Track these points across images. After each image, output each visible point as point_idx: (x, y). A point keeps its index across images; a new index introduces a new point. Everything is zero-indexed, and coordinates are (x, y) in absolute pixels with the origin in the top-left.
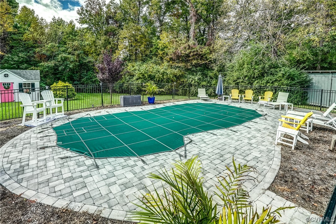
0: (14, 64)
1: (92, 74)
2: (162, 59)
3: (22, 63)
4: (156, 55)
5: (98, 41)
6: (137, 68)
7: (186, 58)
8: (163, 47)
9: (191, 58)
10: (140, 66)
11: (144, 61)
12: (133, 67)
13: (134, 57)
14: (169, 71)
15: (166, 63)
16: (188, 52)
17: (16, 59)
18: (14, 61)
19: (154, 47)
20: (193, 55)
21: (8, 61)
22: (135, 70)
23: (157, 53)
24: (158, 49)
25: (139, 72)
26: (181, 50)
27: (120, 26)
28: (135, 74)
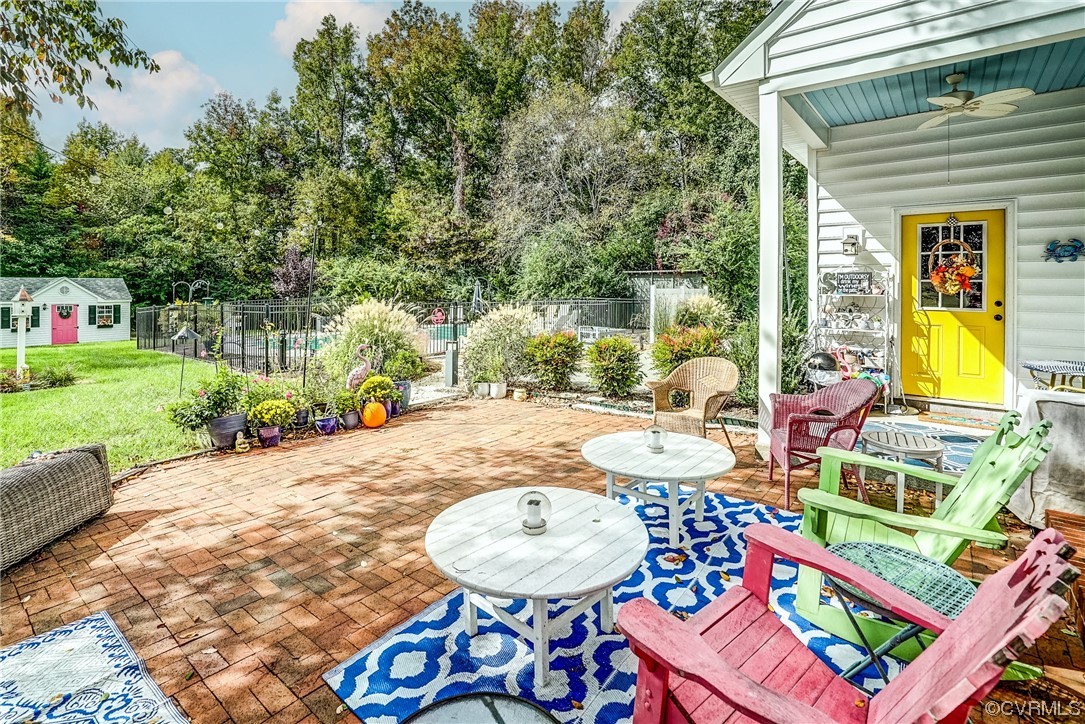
0: (33, 265)
1: (230, 286)
2: (395, 248)
3: (50, 261)
4: (382, 241)
5: (240, 207)
6: (339, 270)
7: (443, 250)
8: (398, 222)
9: (452, 249)
10: (347, 265)
11: (354, 254)
12: (330, 267)
13: (328, 245)
14: (408, 278)
15: (403, 260)
16: (446, 236)
17: (39, 251)
18: (35, 257)
19: (378, 222)
20: (458, 243)
21: (20, 256)
22: (335, 275)
23: (384, 236)
24: (388, 226)
25: (344, 281)
26: (436, 233)
27: (295, 172)
28: (335, 284)
